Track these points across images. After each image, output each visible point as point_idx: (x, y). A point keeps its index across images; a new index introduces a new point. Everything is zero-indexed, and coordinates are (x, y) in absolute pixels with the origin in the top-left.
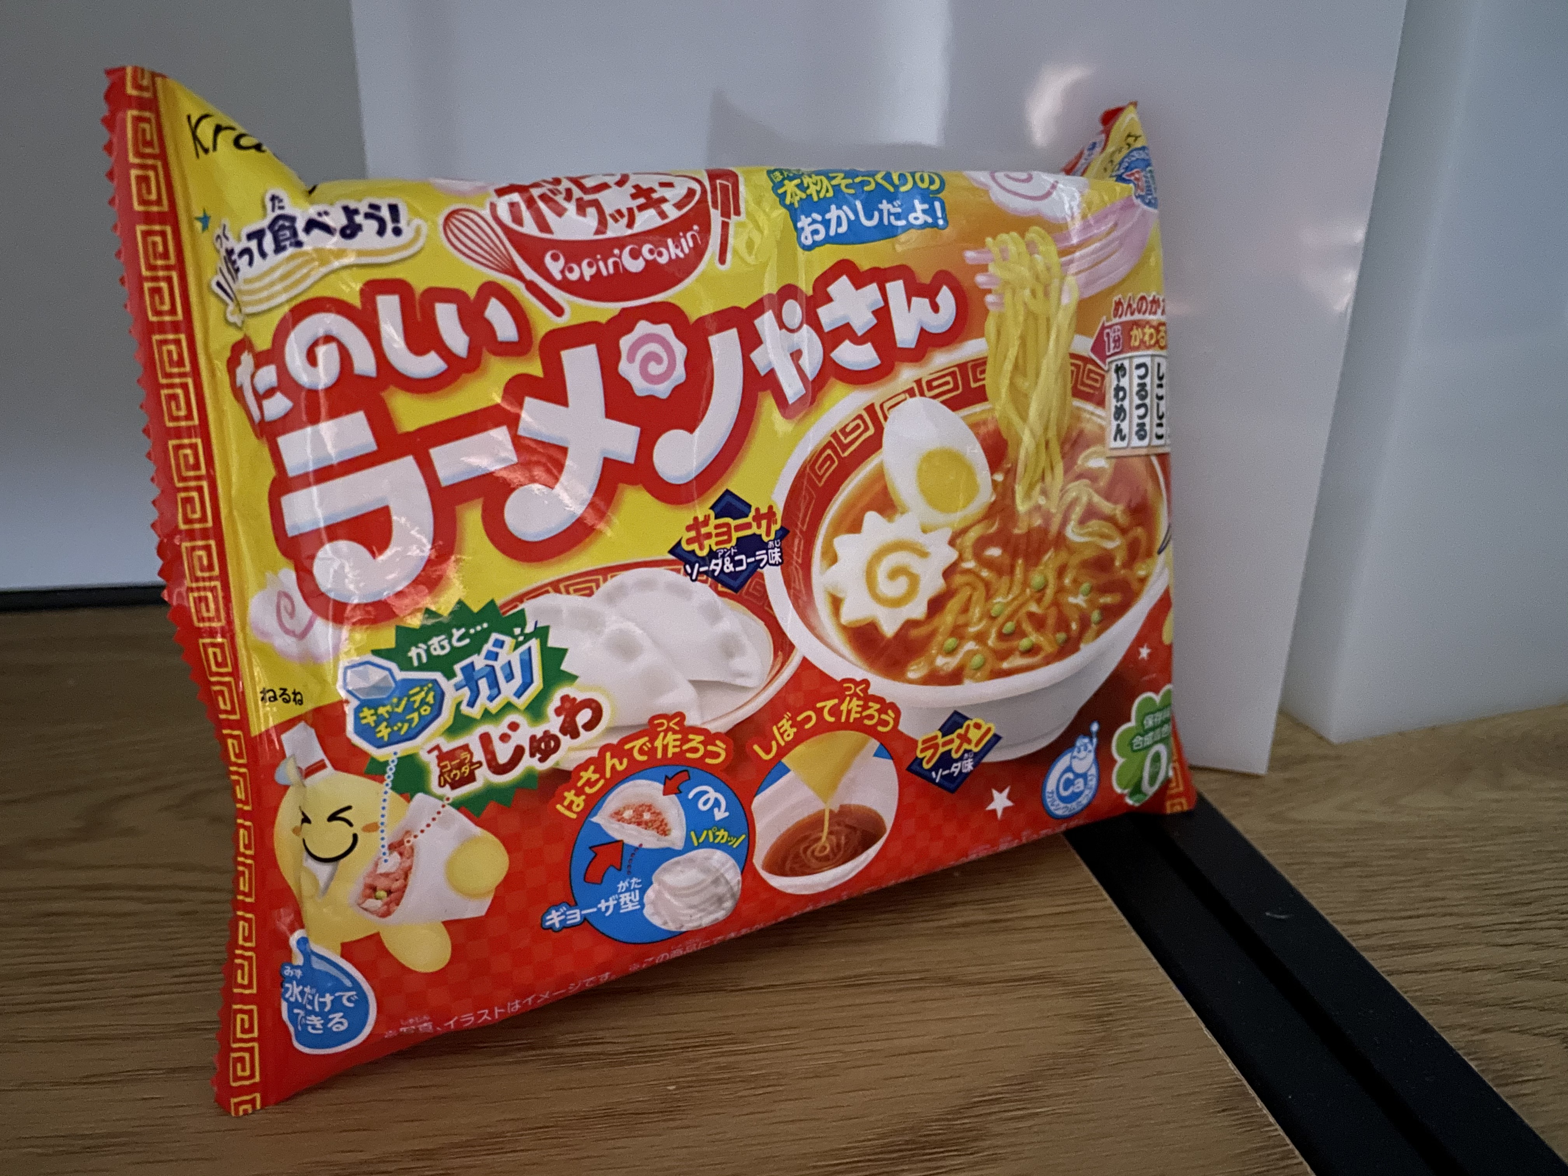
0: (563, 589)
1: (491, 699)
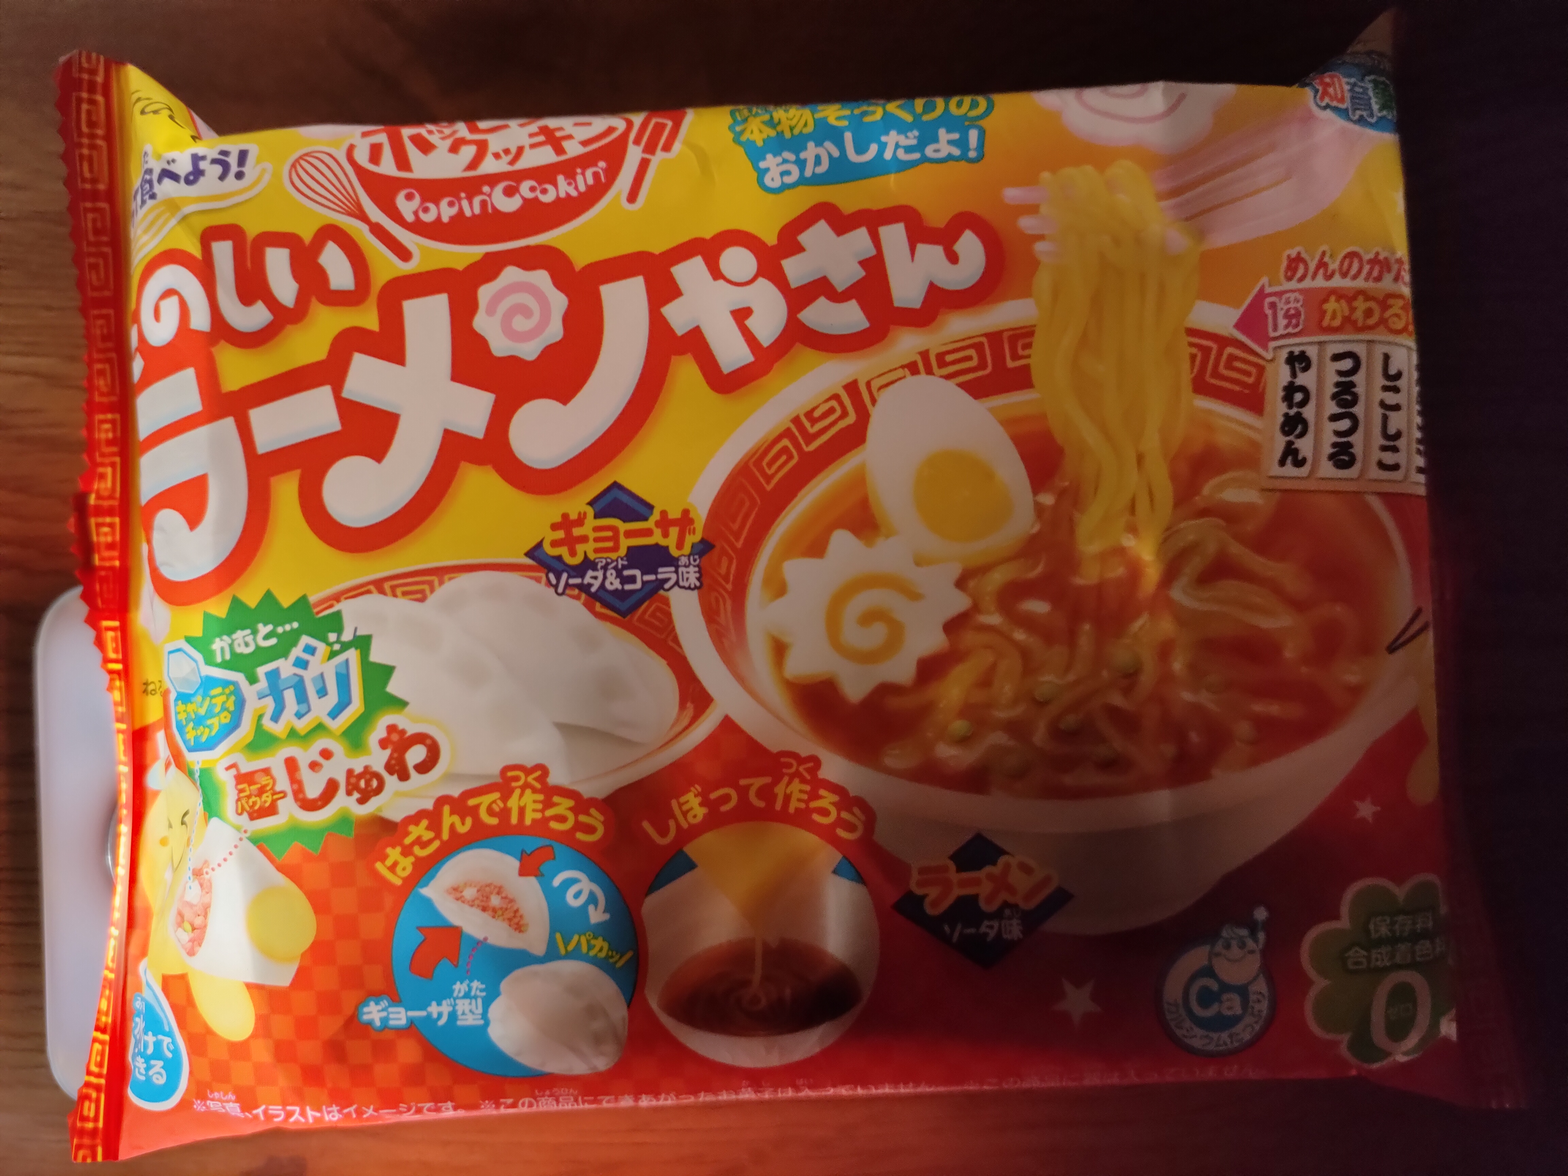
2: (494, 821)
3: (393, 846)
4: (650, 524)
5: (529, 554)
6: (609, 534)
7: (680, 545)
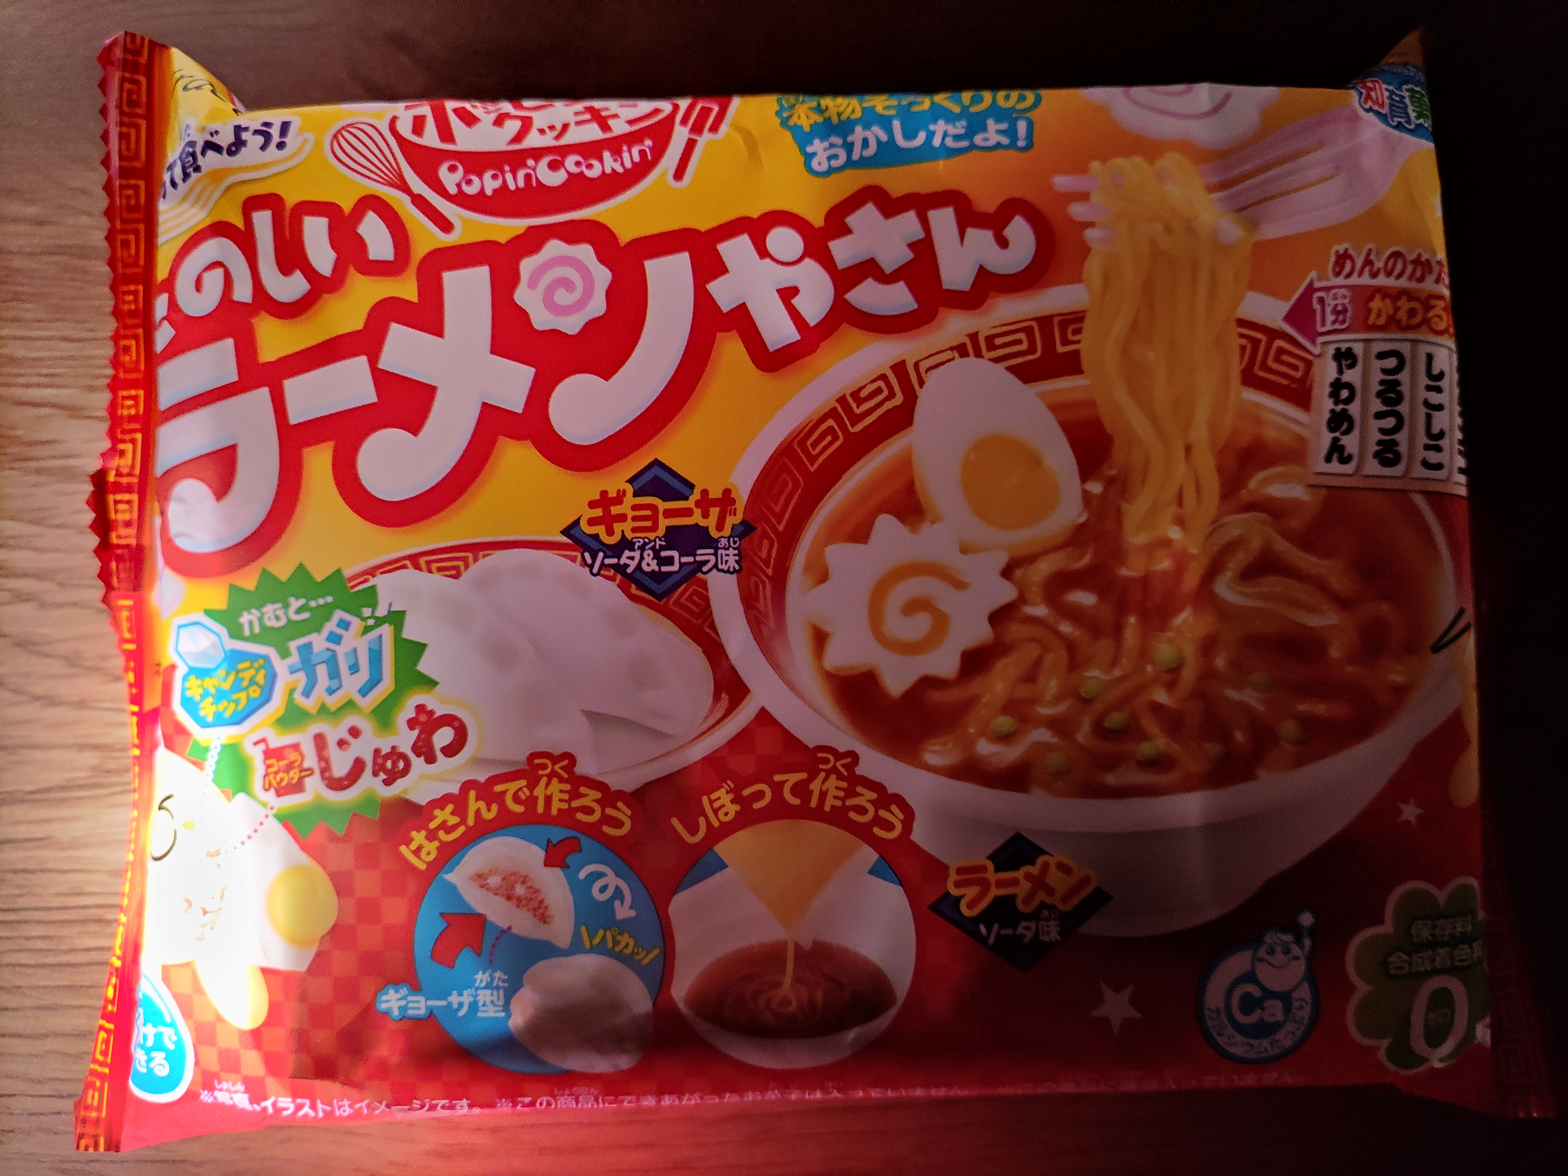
0: (424, 566)
1: (331, 692)
2: (520, 809)
3: (419, 831)
4: (690, 503)
5: (564, 532)
6: (649, 513)
7: (720, 527)
